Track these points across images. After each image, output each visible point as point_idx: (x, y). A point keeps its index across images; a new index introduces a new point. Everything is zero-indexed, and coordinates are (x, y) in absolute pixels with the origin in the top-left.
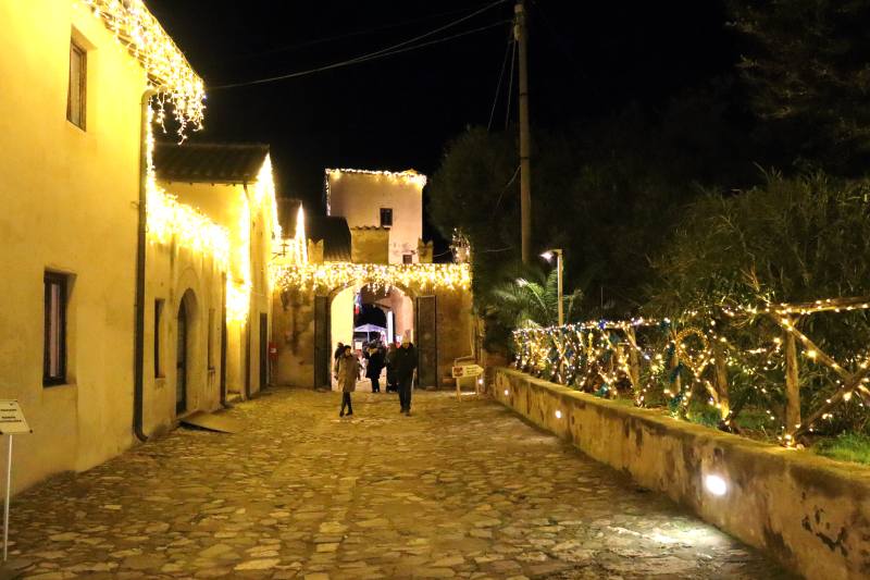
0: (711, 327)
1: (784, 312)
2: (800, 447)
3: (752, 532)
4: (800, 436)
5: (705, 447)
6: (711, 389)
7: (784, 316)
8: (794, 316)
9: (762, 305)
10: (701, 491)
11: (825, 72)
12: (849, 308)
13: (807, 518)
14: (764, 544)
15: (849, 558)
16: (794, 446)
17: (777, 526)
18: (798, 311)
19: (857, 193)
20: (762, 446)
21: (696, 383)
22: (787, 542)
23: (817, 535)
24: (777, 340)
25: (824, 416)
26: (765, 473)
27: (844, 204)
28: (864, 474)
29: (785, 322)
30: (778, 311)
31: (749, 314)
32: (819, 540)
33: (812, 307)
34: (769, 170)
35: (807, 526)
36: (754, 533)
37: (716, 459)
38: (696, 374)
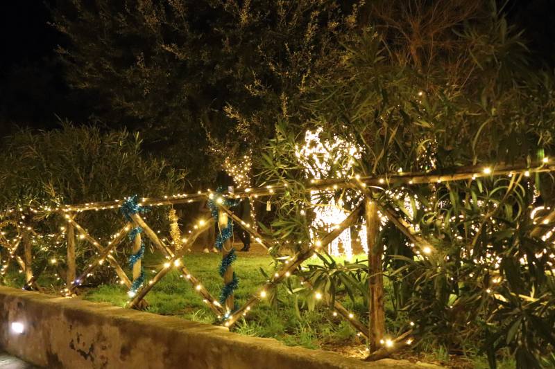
0: (22, 220)
1: (67, 210)
2: (74, 295)
3: (40, 356)
4: (74, 289)
5: (11, 303)
6: (21, 262)
7: (67, 213)
8: (73, 213)
9: (54, 205)
10: (8, 334)
11: (108, 66)
12: (103, 208)
13: (72, 341)
14: (47, 363)
15: (95, 363)
16: (71, 295)
17: (55, 350)
18: (75, 209)
19: (115, 139)
20: (49, 298)
21: (11, 259)
22: (61, 359)
23: (78, 351)
24: (62, 228)
25: (88, 275)
26: (49, 315)
27: (108, 146)
28: (106, 309)
29: (67, 216)
30: (63, 210)
31: (46, 211)
32: (79, 354)
33: (83, 207)
34: (64, 120)
35: (72, 347)
36: (41, 357)
37: (19, 310)
38: (11, 253)
